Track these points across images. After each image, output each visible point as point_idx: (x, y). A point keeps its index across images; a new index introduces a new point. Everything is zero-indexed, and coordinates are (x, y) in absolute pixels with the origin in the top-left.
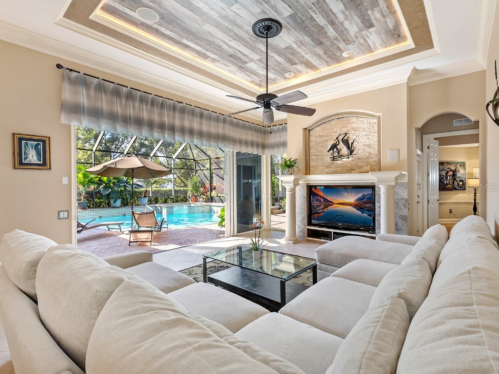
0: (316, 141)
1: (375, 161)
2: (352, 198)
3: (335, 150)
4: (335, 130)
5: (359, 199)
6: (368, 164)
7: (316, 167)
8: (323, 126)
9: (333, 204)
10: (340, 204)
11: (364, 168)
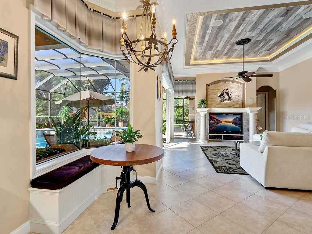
0: (211, 92)
1: (241, 103)
2: (231, 119)
3: (222, 96)
4: (222, 87)
5: (234, 119)
6: (238, 104)
7: (211, 104)
8: (215, 84)
9: (221, 122)
10: (225, 122)
11: (236, 106)
